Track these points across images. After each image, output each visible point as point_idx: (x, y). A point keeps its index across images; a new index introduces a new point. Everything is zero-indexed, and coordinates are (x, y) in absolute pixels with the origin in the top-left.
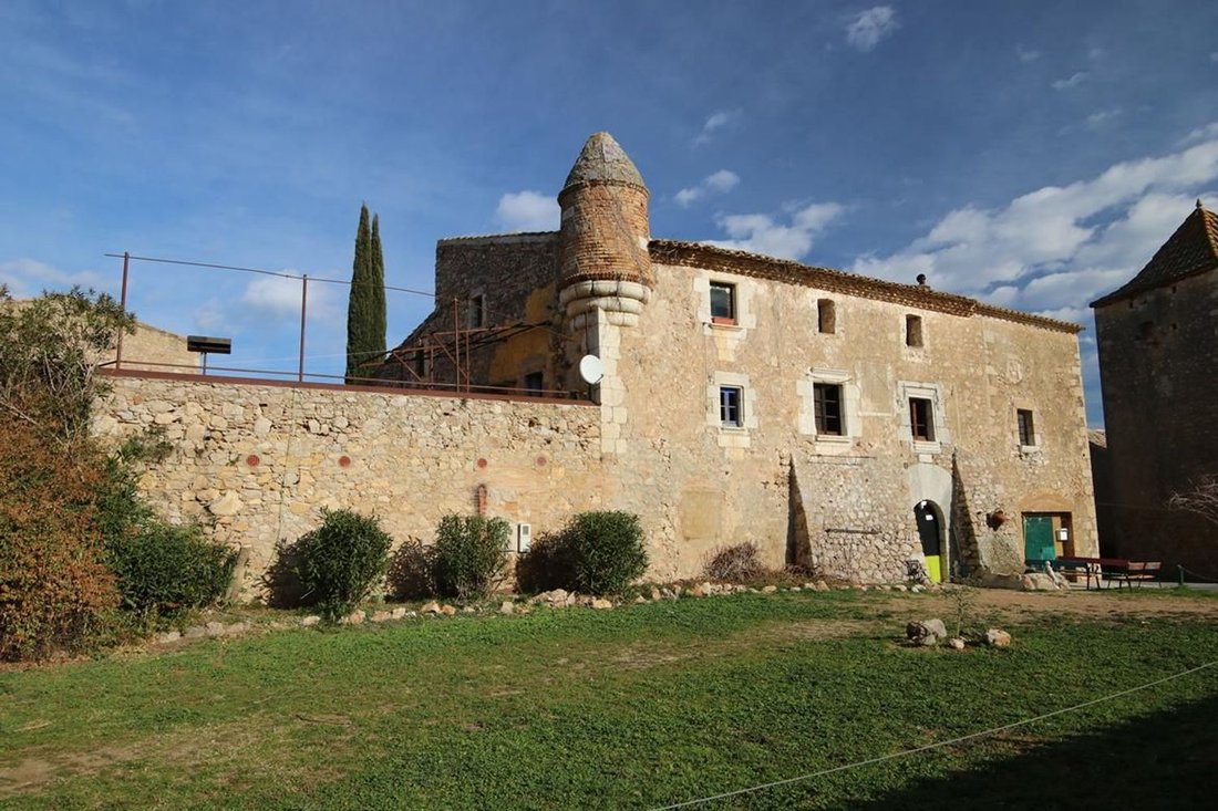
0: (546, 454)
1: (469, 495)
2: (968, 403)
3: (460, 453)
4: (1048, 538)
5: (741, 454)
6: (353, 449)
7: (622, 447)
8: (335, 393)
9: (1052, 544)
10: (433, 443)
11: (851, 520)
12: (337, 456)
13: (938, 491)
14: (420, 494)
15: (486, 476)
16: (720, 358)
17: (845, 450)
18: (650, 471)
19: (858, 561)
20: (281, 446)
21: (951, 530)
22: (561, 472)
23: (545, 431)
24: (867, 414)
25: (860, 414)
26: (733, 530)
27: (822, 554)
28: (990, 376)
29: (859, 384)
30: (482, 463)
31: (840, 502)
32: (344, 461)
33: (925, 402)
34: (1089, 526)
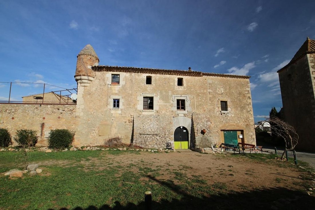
0: (61, 116)
1: (40, 125)
2: (200, 100)
3: (39, 116)
4: (236, 137)
5: (118, 115)
6: (15, 116)
7: (82, 114)
8: (12, 105)
9: (237, 139)
10: (33, 114)
11: (149, 132)
12: (12, 117)
13: (186, 124)
14: (28, 125)
15: (44, 121)
16: (113, 92)
17: (153, 113)
18: (89, 119)
19: (149, 142)
20: (0, 115)
21: (191, 134)
22: (64, 120)
23: (61, 111)
24: (161, 104)
25: (158, 104)
26: (114, 134)
27: (137, 141)
28: (209, 92)
29: (159, 96)
30: (44, 118)
31: (147, 127)
32: (13, 118)
33: (184, 100)
34: (251, 134)
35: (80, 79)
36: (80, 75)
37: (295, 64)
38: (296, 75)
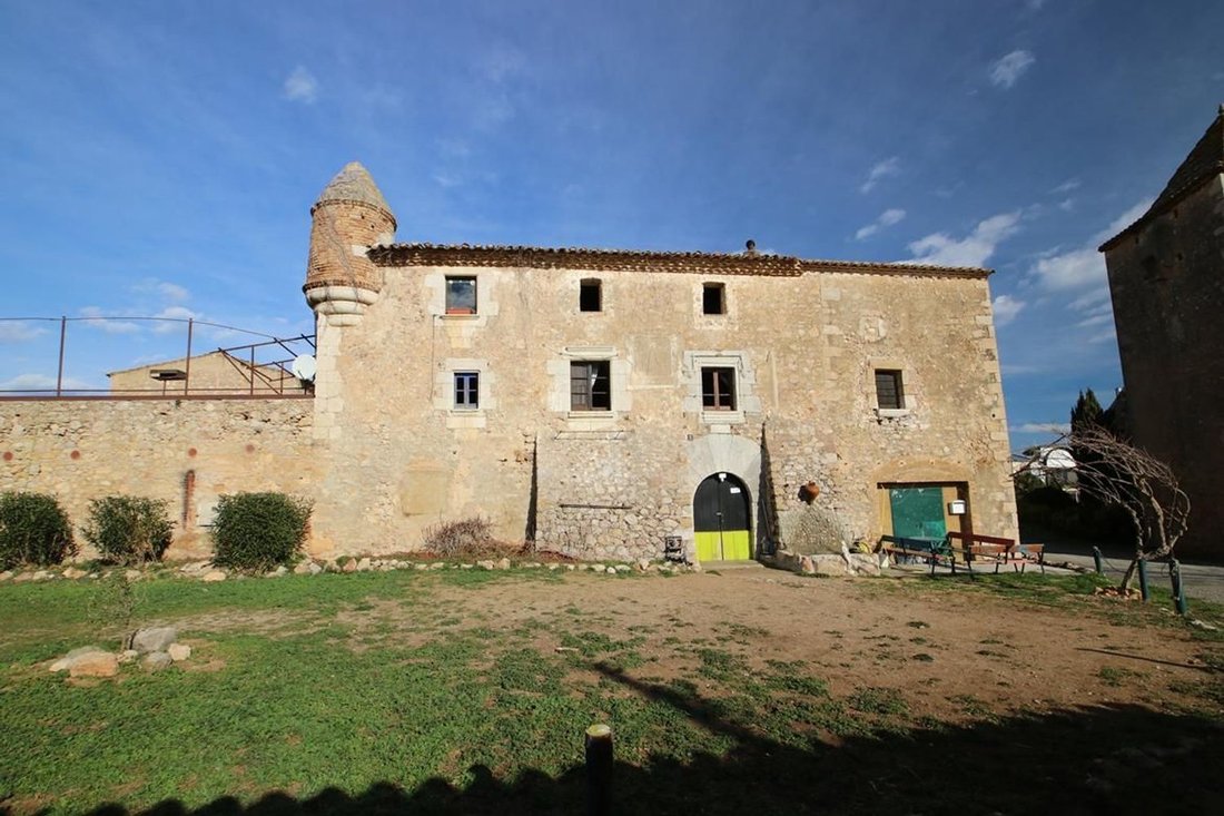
0: (255, 442)
1: (179, 480)
2: (793, 367)
3: (173, 445)
4: (937, 511)
5: (474, 435)
6: (83, 445)
7: (335, 433)
8: (71, 403)
9: (942, 518)
10: (149, 437)
11: (597, 495)
12: (70, 451)
13: (742, 462)
14: (136, 479)
15: (194, 464)
16: (454, 346)
17: (609, 425)
18: (366, 453)
19: (596, 536)
20: (28, 444)
21: (759, 504)
22: (269, 457)
23: (255, 423)
24: (641, 387)
25: (629, 387)
26: (461, 507)
27: (551, 533)
28: (830, 336)
29: (630, 358)
30: (193, 452)
31: (585, 477)
32: (75, 455)
33: (731, 370)
34: (1000, 496)
35: (326, 299)
36: (325, 284)
37: (1171, 216)
38: (1177, 260)
